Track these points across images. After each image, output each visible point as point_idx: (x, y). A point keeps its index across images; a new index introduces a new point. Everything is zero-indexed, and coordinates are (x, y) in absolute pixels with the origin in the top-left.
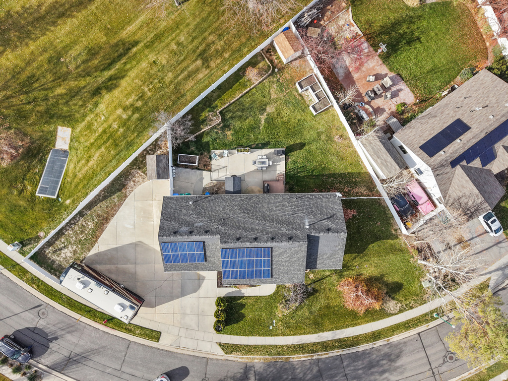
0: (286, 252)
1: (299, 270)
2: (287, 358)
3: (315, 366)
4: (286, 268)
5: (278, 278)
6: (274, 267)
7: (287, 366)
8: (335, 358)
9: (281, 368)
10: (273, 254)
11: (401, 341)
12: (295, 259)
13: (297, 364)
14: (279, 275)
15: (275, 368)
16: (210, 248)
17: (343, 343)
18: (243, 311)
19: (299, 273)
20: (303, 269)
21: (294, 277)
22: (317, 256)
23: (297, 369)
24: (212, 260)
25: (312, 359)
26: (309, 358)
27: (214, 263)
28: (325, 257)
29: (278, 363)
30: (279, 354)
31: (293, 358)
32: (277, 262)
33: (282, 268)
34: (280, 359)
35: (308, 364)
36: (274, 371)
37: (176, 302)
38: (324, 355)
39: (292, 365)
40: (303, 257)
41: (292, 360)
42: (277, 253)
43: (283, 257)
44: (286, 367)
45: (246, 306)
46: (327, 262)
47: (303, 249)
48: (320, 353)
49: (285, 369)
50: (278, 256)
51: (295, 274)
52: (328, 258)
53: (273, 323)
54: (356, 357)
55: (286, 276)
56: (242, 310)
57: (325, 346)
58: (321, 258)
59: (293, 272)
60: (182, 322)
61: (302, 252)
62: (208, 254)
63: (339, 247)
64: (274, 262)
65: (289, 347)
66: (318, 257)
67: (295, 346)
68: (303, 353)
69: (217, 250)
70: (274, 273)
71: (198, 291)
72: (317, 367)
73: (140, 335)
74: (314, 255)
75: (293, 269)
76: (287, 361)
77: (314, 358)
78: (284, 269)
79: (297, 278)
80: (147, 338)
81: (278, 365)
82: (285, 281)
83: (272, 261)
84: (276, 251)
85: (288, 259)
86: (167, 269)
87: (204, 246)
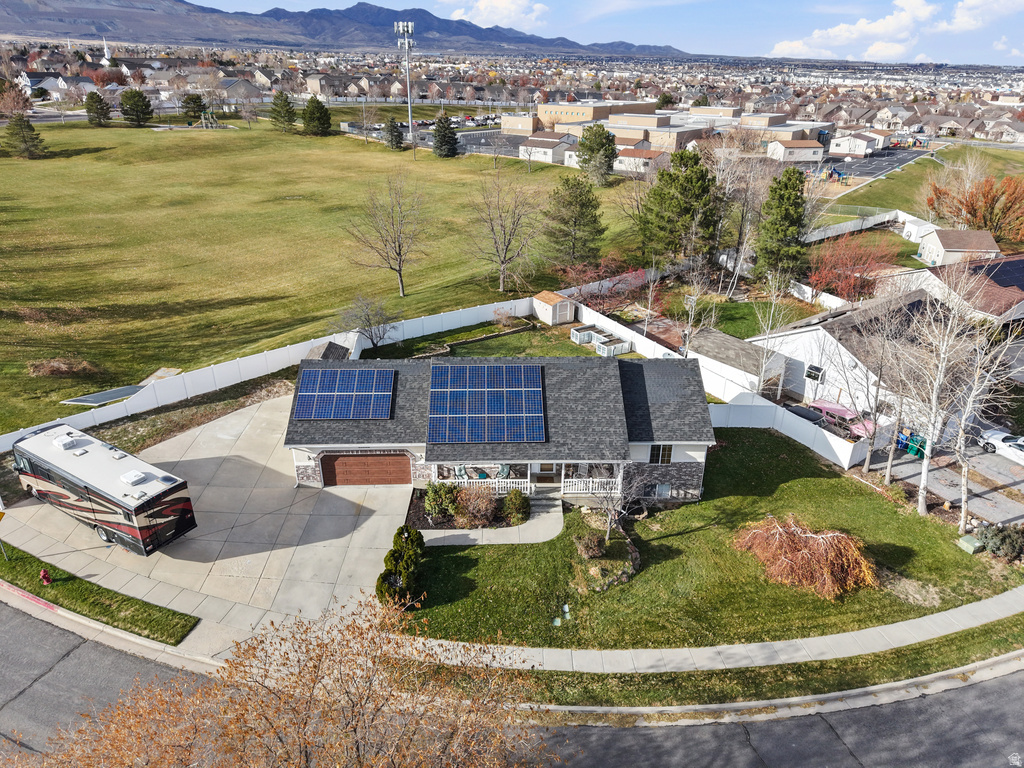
0: (574, 379)
1: (611, 423)
2: (623, 717)
3: (736, 746)
4: (579, 417)
5: (564, 444)
6: (551, 413)
7: (629, 741)
8: (806, 723)
9: (607, 746)
10: (547, 380)
11: (1010, 679)
12: (597, 394)
13: (667, 737)
14: (564, 436)
15: (584, 746)
16: (408, 387)
17: (811, 677)
18: (470, 575)
19: (612, 430)
20: (620, 420)
21: (601, 442)
22: (648, 408)
23: (670, 753)
24: (406, 414)
25: (720, 724)
26: (708, 720)
27: (409, 424)
28: (667, 411)
29: (595, 731)
30: (595, 700)
31: (648, 717)
32: (557, 400)
33: (570, 417)
34: (599, 717)
35: (707, 736)
36: (581, 756)
37: (280, 556)
38: (759, 712)
39: (650, 739)
40: (614, 390)
41: (646, 724)
42: (555, 379)
43: (569, 390)
44: (627, 744)
45: (480, 565)
46: (676, 426)
47: (611, 373)
48: (741, 704)
49: (626, 751)
50: (558, 386)
51: (602, 432)
52: (676, 414)
53: (565, 613)
54: (882, 721)
55: (583, 438)
56: (466, 572)
57: (751, 682)
58: (658, 414)
59: (598, 429)
60: (279, 597)
61: (610, 378)
62: (400, 401)
63: (692, 388)
64: (549, 402)
65: (625, 679)
66: (651, 411)
67: (646, 678)
68: (681, 701)
69: (421, 392)
70: (552, 430)
71: (349, 536)
72: (748, 750)
73: (131, 625)
74: (640, 408)
75: (595, 420)
76: (626, 723)
77: (726, 719)
78: (574, 420)
79: (611, 443)
80: (146, 632)
81: (594, 738)
82: (582, 454)
83: (545, 398)
84: (553, 376)
85: (580, 395)
86: (293, 438)
87: (396, 383)
